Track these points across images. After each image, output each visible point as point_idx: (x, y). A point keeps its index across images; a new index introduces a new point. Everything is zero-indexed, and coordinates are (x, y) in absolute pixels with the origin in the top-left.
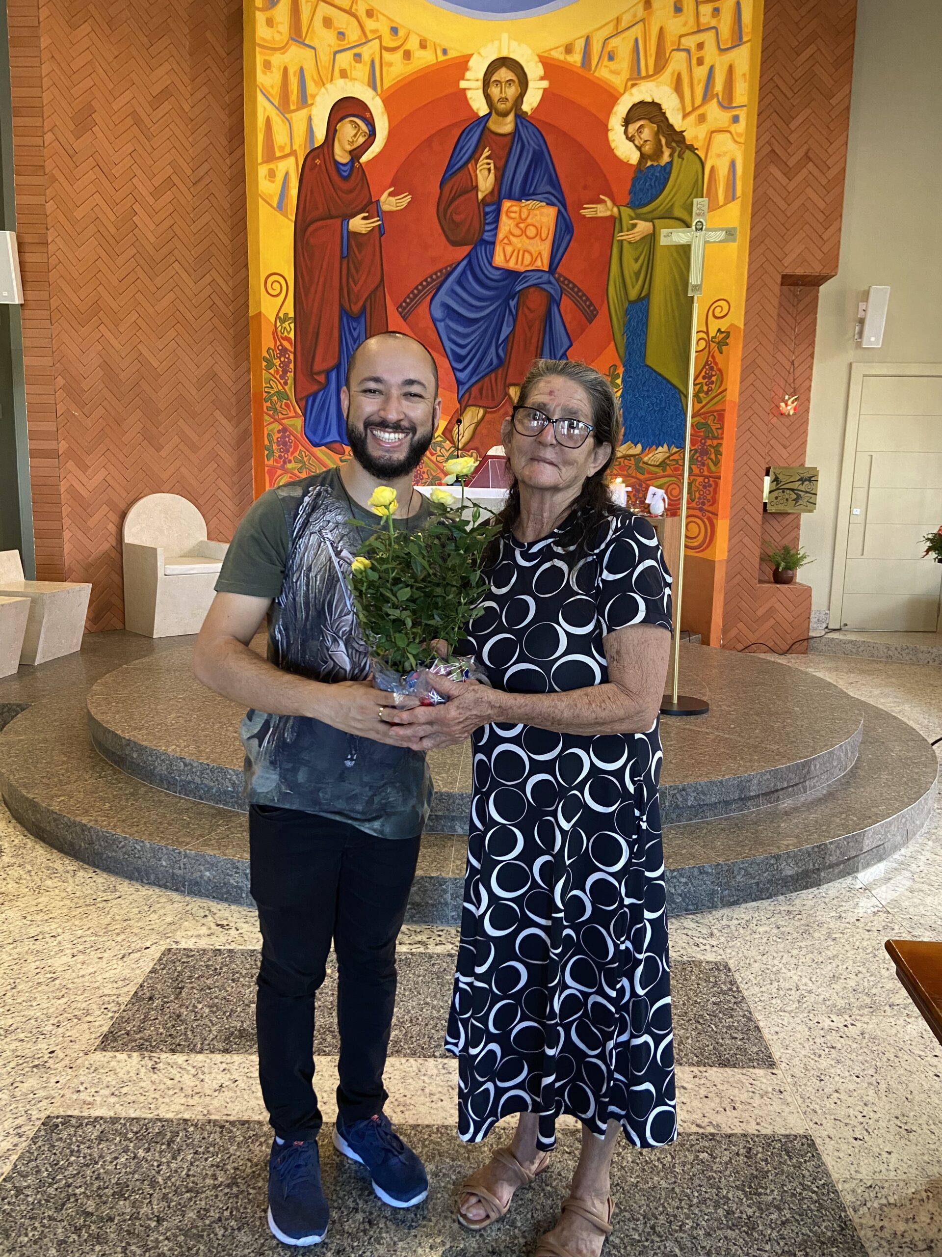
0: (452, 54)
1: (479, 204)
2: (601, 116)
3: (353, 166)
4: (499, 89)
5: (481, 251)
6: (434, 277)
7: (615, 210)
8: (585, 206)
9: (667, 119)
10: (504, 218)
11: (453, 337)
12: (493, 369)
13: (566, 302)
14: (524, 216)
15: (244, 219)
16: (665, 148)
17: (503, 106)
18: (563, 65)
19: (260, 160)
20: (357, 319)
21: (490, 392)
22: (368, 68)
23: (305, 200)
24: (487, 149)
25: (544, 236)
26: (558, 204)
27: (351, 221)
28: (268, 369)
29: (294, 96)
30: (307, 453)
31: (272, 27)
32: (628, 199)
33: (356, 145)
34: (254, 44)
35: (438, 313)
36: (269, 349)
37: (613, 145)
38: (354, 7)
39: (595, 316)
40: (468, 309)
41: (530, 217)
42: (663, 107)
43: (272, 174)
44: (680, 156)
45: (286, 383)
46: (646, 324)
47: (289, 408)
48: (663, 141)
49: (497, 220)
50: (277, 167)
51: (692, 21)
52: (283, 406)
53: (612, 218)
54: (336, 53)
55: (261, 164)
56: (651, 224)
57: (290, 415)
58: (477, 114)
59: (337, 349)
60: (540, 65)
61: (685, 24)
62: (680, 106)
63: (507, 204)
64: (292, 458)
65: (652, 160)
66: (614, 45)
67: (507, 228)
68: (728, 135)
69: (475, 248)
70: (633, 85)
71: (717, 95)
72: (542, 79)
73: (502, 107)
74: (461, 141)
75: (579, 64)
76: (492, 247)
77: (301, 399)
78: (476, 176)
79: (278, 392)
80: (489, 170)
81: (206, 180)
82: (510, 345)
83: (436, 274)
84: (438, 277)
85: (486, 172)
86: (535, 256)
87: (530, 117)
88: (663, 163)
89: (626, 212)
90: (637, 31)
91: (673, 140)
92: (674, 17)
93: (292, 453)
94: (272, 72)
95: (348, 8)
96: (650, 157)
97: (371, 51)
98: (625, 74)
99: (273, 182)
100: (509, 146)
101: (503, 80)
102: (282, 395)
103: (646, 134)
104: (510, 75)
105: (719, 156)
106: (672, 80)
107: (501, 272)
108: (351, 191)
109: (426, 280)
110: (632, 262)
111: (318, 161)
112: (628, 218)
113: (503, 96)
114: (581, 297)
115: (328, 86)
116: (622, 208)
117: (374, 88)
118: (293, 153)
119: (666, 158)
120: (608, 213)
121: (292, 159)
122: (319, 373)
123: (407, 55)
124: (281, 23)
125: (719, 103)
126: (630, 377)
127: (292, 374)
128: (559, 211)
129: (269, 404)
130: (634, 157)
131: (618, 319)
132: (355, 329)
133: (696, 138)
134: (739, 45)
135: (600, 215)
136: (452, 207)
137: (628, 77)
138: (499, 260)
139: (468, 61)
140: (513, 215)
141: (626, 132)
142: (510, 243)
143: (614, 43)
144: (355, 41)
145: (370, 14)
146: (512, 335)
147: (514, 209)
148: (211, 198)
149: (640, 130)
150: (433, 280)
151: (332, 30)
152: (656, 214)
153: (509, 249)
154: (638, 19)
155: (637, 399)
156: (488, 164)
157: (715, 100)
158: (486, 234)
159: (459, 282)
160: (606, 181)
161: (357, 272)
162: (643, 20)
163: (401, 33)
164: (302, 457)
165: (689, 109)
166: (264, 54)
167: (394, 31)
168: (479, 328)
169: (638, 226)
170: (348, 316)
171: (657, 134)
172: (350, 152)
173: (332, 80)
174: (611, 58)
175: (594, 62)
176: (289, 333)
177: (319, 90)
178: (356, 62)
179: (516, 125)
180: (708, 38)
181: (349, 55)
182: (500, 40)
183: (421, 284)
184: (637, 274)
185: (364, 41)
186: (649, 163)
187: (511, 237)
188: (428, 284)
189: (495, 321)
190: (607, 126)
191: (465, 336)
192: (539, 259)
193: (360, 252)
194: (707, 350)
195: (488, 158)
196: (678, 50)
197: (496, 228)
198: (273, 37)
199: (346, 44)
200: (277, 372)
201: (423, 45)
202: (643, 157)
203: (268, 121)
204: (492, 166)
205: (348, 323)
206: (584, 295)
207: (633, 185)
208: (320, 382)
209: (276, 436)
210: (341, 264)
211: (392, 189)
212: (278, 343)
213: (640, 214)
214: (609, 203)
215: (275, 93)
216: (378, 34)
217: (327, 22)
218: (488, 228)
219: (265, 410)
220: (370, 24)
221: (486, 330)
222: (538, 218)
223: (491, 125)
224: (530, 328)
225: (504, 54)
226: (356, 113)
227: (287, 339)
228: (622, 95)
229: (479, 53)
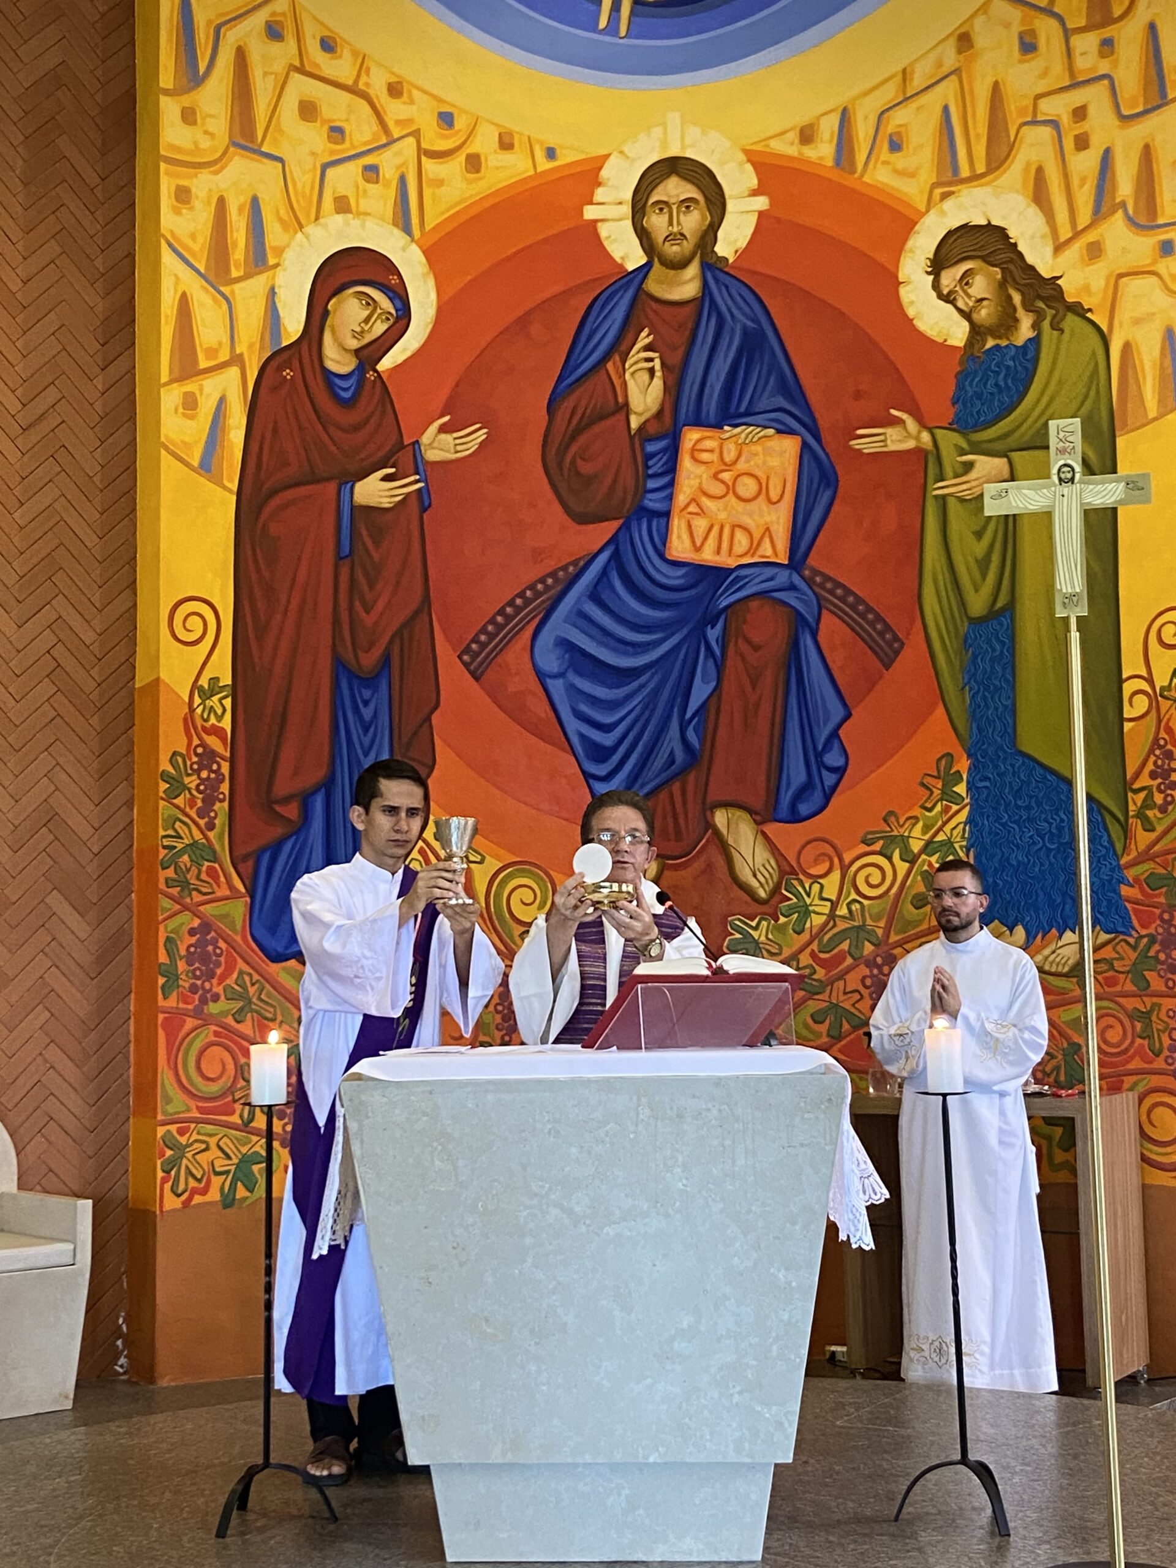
0: (565, 157)
1: (632, 438)
2: (882, 257)
3: (361, 382)
4: (666, 217)
5: (641, 532)
6: (540, 587)
7: (926, 436)
8: (860, 432)
9: (1021, 255)
10: (686, 463)
11: (584, 708)
12: (675, 774)
13: (829, 624)
14: (729, 457)
15: (130, 492)
16: (1021, 313)
17: (675, 248)
18: (795, 165)
19: (164, 377)
20: (370, 681)
21: (670, 820)
22: (392, 192)
23: (261, 449)
24: (646, 331)
25: (774, 495)
26: (802, 430)
27: (359, 487)
28: (171, 795)
29: (239, 252)
30: (256, 977)
31: (194, 123)
32: (950, 413)
33: (368, 338)
34: (157, 158)
35: (550, 662)
36: (174, 754)
37: (911, 312)
38: (363, 79)
39: (897, 653)
40: (614, 650)
41: (743, 459)
42: (1011, 233)
43: (190, 403)
44: (1056, 326)
45: (211, 826)
46: (1011, 666)
47: (216, 879)
48: (1017, 298)
49: (671, 468)
50: (201, 390)
51: (1058, 67)
52: (204, 876)
53: (919, 453)
54: (325, 167)
55: (166, 384)
56: (1005, 460)
57: (219, 894)
58: (621, 266)
59: (326, 749)
60: (749, 167)
61: (1045, 73)
62: (1046, 229)
63: (691, 436)
64: (219, 990)
65: (995, 337)
66: (899, 121)
67: (695, 483)
68: (1154, 279)
69: (626, 526)
70: (945, 196)
71: (1123, 204)
72: (755, 193)
73: (673, 250)
74: (591, 319)
75: (830, 162)
76: (663, 521)
77: (245, 858)
78: (625, 384)
79: (194, 844)
80: (652, 371)
81: (53, 421)
82: (712, 717)
83: (542, 580)
84: (547, 588)
85: (646, 376)
86: (757, 536)
87: (733, 266)
88: (1020, 342)
89: (949, 440)
90: (947, 92)
91: (1039, 297)
92: (1021, 62)
93: (222, 978)
94: (192, 209)
95: (350, 82)
96: (993, 332)
97: (399, 161)
98: (927, 175)
99: (192, 418)
100: (690, 325)
101: (672, 201)
102: (201, 851)
103: (980, 286)
104: (689, 191)
105: (1137, 321)
106: (1025, 182)
107: (681, 572)
108: (357, 428)
109: (522, 595)
110: (971, 539)
111: (288, 373)
112: (953, 451)
113: (675, 229)
114: (863, 616)
115: (309, 229)
116: (939, 433)
117: (407, 230)
118: (236, 360)
119: (1025, 331)
120: (911, 444)
121: (234, 372)
122: (286, 800)
123: (474, 163)
124: (212, 116)
125: (1130, 220)
126: (987, 778)
127: (226, 804)
128: (805, 445)
129: (170, 873)
130: (958, 333)
131: (948, 656)
132: (366, 703)
133: (1087, 288)
134: (1159, 107)
135: (892, 447)
136: (573, 449)
137: (934, 180)
138: (679, 547)
139: (600, 168)
140: (705, 456)
141: (936, 286)
142: (702, 512)
143: (899, 118)
144: (365, 143)
145: (395, 90)
146: (714, 699)
147: (709, 444)
148: (62, 456)
149: (965, 279)
150: (537, 595)
151: (318, 124)
152: (1012, 441)
153: (700, 525)
154: (945, 70)
155: (1004, 825)
156: (651, 360)
157: (1120, 214)
158: (649, 496)
159: (594, 596)
160: (902, 380)
161: (371, 587)
162: (956, 71)
163: (461, 123)
164: (243, 986)
165: (1065, 233)
166: (178, 176)
167: (446, 119)
168: (642, 686)
169: (977, 466)
170: (351, 675)
171: (1002, 285)
172: (357, 352)
173: (317, 218)
174: (895, 146)
175: (861, 158)
176: (220, 718)
177: (292, 238)
178: (368, 181)
179: (705, 285)
180: (1095, 97)
181: (354, 169)
182: (664, 124)
183: (511, 603)
184: (983, 564)
185: (384, 140)
186: (990, 343)
187: (706, 502)
188: (527, 602)
189: (675, 674)
190: (897, 277)
191: (612, 705)
192: (767, 540)
193: (377, 544)
194: (1154, 713)
195: (648, 348)
196: (1034, 122)
197: (671, 484)
198: (196, 144)
199: (345, 149)
200: (192, 802)
201: (506, 144)
202: (977, 332)
203: (184, 305)
204: (657, 364)
205: (351, 689)
206: (870, 609)
207: (960, 387)
208: (289, 820)
209: (185, 943)
210: (336, 568)
211: (446, 418)
212: (196, 742)
213: (979, 443)
214: (911, 424)
215: (199, 247)
216: (414, 128)
217: (308, 110)
218: (651, 484)
219: (162, 886)
220: (395, 110)
221: (656, 692)
222: (759, 460)
223: (652, 286)
224: (754, 686)
225: (674, 151)
226: (367, 277)
227: (217, 732)
228: (923, 215)
229: (621, 152)
